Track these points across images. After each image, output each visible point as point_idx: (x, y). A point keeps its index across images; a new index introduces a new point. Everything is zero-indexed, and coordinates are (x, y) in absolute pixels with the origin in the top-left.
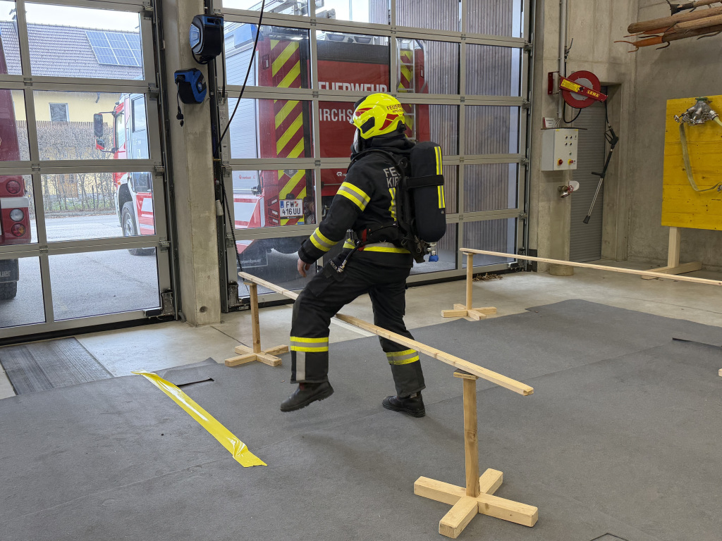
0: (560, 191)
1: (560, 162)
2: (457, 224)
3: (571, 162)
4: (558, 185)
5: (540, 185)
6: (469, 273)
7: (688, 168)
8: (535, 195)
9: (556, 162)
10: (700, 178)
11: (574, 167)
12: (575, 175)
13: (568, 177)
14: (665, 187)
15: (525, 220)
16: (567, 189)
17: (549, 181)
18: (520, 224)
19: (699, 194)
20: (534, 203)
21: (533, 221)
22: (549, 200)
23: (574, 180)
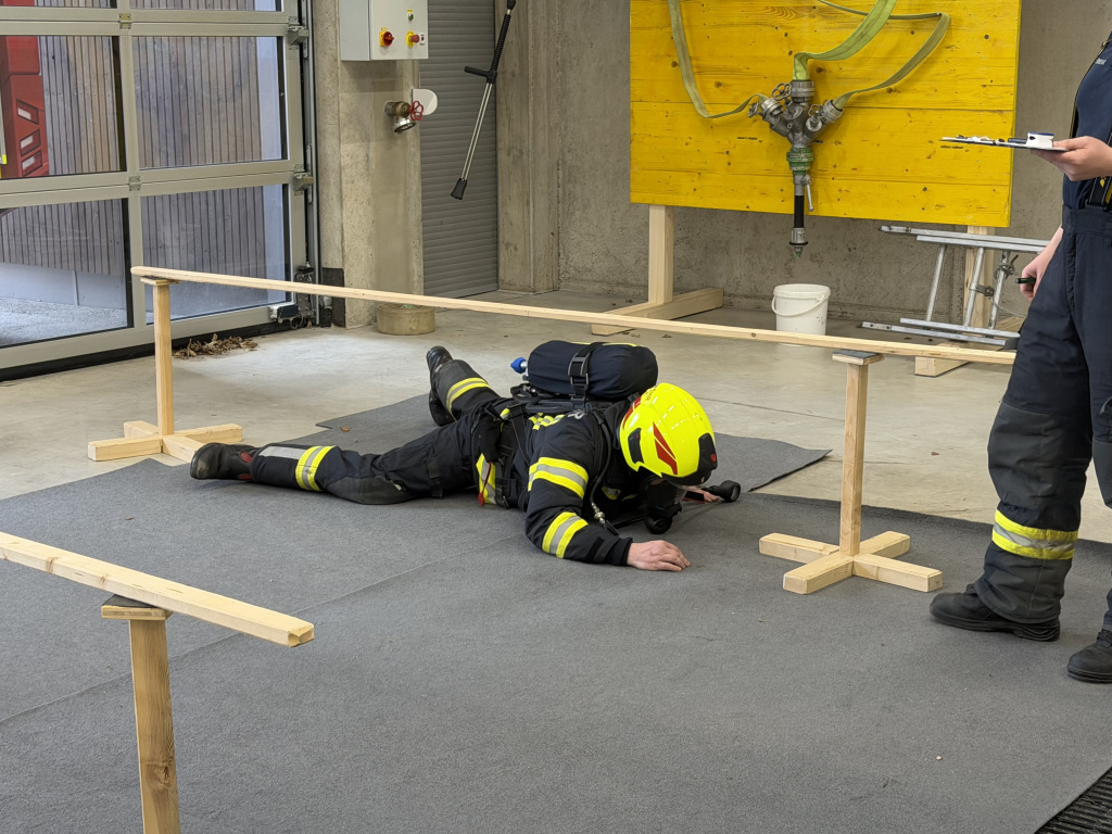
0: (392, 115)
1: (387, 39)
2: (125, 202)
3: (415, 39)
4: (385, 98)
5: (340, 100)
6: (161, 338)
8: (328, 124)
9: (377, 40)
10: (711, 86)
11: (422, 52)
12: (427, 74)
13: (408, 78)
14: (636, 107)
15: (308, 190)
16: (409, 111)
17: (362, 89)
18: (296, 201)
19: (709, 125)
20: (329, 145)
21: (330, 192)
22: (366, 139)
23: (424, 86)
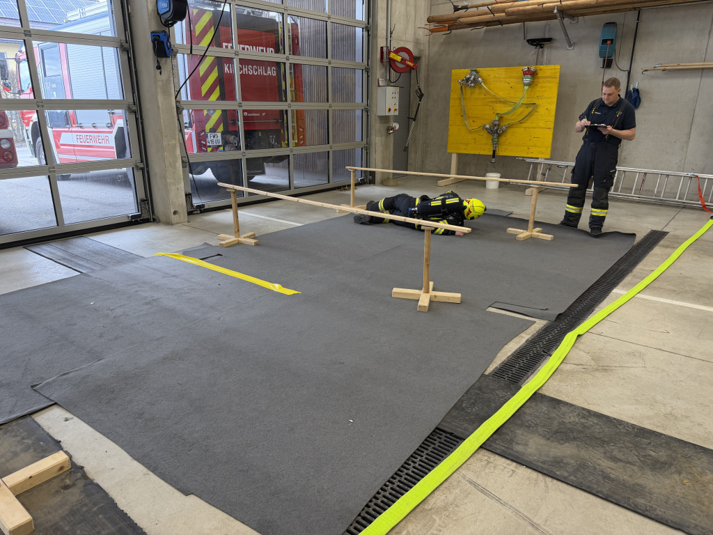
0: (388, 129)
1: (390, 110)
2: (328, 152)
3: (396, 110)
4: (386, 125)
5: (376, 126)
6: (352, 182)
7: (464, 115)
8: (373, 132)
9: (387, 110)
10: (471, 121)
11: (397, 113)
12: (396, 119)
13: (392, 120)
14: (450, 127)
15: (367, 149)
16: (392, 129)
17: (381, 123)
18: (364, 152)
19: (470, 132)
20: (373, 138)
21: (373, 150)
22: (382, 136)
23: (395, 122)
